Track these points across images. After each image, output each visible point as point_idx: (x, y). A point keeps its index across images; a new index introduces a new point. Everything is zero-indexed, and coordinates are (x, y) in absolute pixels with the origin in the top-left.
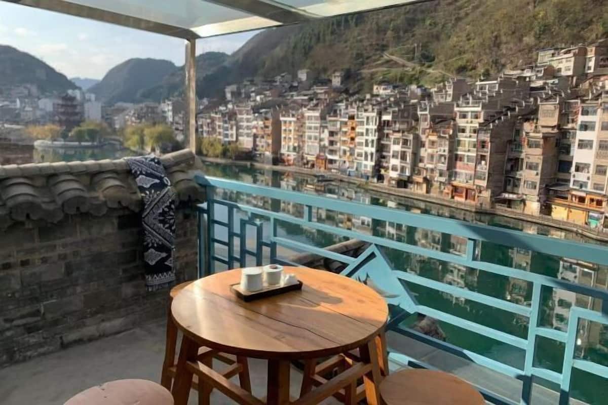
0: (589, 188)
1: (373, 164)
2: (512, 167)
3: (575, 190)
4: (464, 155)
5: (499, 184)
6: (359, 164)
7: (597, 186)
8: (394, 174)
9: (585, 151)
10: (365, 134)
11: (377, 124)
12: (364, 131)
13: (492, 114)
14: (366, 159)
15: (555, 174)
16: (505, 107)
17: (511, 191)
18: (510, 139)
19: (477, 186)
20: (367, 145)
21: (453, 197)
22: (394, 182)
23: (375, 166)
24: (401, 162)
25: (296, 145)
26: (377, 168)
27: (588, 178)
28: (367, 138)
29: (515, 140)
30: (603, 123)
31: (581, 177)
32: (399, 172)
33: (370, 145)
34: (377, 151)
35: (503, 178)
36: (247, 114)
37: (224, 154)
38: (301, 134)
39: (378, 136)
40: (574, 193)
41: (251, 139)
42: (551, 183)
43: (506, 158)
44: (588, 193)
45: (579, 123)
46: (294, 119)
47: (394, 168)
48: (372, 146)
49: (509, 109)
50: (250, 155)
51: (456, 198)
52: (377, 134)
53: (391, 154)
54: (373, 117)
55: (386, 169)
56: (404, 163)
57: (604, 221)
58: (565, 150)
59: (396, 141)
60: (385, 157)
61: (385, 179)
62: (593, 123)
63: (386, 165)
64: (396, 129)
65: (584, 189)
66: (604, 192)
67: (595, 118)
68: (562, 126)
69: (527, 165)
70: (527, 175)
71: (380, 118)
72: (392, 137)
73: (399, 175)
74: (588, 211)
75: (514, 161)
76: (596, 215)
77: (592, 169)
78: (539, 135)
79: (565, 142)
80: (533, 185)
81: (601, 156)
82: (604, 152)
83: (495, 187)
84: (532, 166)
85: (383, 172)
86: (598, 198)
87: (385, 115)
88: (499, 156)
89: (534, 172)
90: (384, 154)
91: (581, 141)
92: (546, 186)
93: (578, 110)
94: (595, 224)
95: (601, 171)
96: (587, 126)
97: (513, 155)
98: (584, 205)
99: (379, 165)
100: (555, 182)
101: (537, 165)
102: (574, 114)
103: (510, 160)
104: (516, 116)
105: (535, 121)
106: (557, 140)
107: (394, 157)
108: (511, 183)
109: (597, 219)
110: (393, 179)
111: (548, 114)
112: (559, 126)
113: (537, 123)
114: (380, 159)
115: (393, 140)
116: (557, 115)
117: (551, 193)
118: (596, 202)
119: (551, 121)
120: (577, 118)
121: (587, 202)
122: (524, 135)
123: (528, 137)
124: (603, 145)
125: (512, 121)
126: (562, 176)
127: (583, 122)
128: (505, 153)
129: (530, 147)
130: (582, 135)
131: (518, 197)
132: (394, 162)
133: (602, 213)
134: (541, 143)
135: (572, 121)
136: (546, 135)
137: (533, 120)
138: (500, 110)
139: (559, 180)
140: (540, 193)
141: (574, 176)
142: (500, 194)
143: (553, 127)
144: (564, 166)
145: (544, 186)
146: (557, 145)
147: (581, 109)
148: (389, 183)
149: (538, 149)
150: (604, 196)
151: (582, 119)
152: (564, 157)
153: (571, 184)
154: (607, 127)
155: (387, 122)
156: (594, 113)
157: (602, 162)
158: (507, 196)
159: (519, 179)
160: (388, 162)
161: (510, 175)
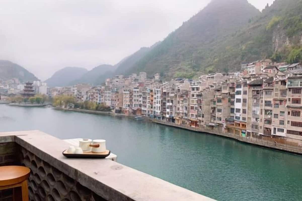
0: (241, 119)
1: (160, 111)
2: (213, 111)
3: (236, 121)
4: (194, 107)
5: (208, 119)
6: (155, 112)
7: (244, 119)
8: (167, 116)
9: (238, 103)
10: (156, 98)
11: (161, 94)
12: (156, 97)
13: (204, 89)
14: (157, 110)
15: (230, 114)
16: (210, 86)
17: (213, 122)
18: (211, 99)
19: (199, 120)
20: (157, 103)
21: (191, 126)
22: (168, 119)
23: (161, 112)
24: (170, 110)
25: (129, 104)
26: (162, 113)
27: (240, 115)
28: (157, 100)
29: (214, 100)
30: (244, 91)
31: (238, 115)
32: (170, 115)
33: (159, 103)
34: (161, 106)
35: (210, 117)
36: (109, 90)
37: (97, 109)
38: (131, 99)
39: (162, 99)
40: (236, 122)
41: (110, 102)
42: (228, 118)
43: (211, 107)
44: (241, 122)
46: (129, 92)
47: (168, 113)
48: (160, 104)
49: (212, 86)
50: (108, 109)
51: (192, 126)
53: (167, 107)
54: (159, 91)
55: (165, 114)
56: (171, 111)
57: (247, 134)
58: (233, 103)
59: (168, 101)
60: (165, 108)
61: (165, 119)
62: (240, 91)
63: (165, 112)
64: (169, 96)
65: (239, 120)
66: (246, 121)
67: (241, 89)
68: (231, 93)
69: (218, 110)
70: (218, 114)
71: (162, 91)
72: (167, 99)
73: (170, 116)
74: (241, 130)
75: (213, 109)
76: (244, 131)
77: (241, 111)
78: (221, 97)
79: (232, 100)
80: (220, 119)
81: (243, 105)
82: (245, 103)
83: (206, 120)
84: (219, 111)
85: (164, 115)
86: (244, 124)
87: (164, 90)
88: (207, 107)
89: (220, 113)
90: (164, 107)
91: (237, 99)
92: (226, 119)
93: (235, 86)
94: (244, 136)
95: (244, 112)
96: (239, 93)
97: (213, 106)
98: (240, 127)
99: (162, 112)
100: (230, 118)
101: (221, 110)
102: (234, 88)
103: (212, 108)
104: (214, 89)
105: (221, 91)
106: (229, 99)
107: (168, 108)
108: (213, 119)
109: (245, 133)
110: (167, 118)
111: (225, 88)
112: (229, 93)
113: (221, 92)
114: (163, 109)
115: (167, 101)
116: (228, 88)
117: (228, 122)
118: (244, 126)
119: (227, 91)
120: (235, 90)
121: (241, 125)
122: (216, 97)
123: (217, 98)
124: (245, 101)
125: (212, 91)
126: (232, 115)
127: (237, 91)
128: (210, 105)
129: (218, 102)
130: (237, 97)
131: (215, 125)
132: (168, 110)
133: (246, 130)
134: (222, 100)
135: (234, 91)
136: (224, 97)
137: (220, 91)
138: (208, 87)
139: (231, 117)
140: (223, 123)
141: (235, 115)
142: (208, 124)
143: (227, 94)
144: (232, 110)
145: (225, 119)
146: (229, 101)
147: (236, 86)
148: (166, 120)
149: (221, 103)
150: (246, 123)
151: (237, 90)
152: (232, 107)
153: (235, 118)
154: (245, 93)
155: (165, 93)
156: (241, 87)
157: (244, 108)
158: (211, 124)
159: (215, 117)
160: (166, 111)
161: (212, 115)
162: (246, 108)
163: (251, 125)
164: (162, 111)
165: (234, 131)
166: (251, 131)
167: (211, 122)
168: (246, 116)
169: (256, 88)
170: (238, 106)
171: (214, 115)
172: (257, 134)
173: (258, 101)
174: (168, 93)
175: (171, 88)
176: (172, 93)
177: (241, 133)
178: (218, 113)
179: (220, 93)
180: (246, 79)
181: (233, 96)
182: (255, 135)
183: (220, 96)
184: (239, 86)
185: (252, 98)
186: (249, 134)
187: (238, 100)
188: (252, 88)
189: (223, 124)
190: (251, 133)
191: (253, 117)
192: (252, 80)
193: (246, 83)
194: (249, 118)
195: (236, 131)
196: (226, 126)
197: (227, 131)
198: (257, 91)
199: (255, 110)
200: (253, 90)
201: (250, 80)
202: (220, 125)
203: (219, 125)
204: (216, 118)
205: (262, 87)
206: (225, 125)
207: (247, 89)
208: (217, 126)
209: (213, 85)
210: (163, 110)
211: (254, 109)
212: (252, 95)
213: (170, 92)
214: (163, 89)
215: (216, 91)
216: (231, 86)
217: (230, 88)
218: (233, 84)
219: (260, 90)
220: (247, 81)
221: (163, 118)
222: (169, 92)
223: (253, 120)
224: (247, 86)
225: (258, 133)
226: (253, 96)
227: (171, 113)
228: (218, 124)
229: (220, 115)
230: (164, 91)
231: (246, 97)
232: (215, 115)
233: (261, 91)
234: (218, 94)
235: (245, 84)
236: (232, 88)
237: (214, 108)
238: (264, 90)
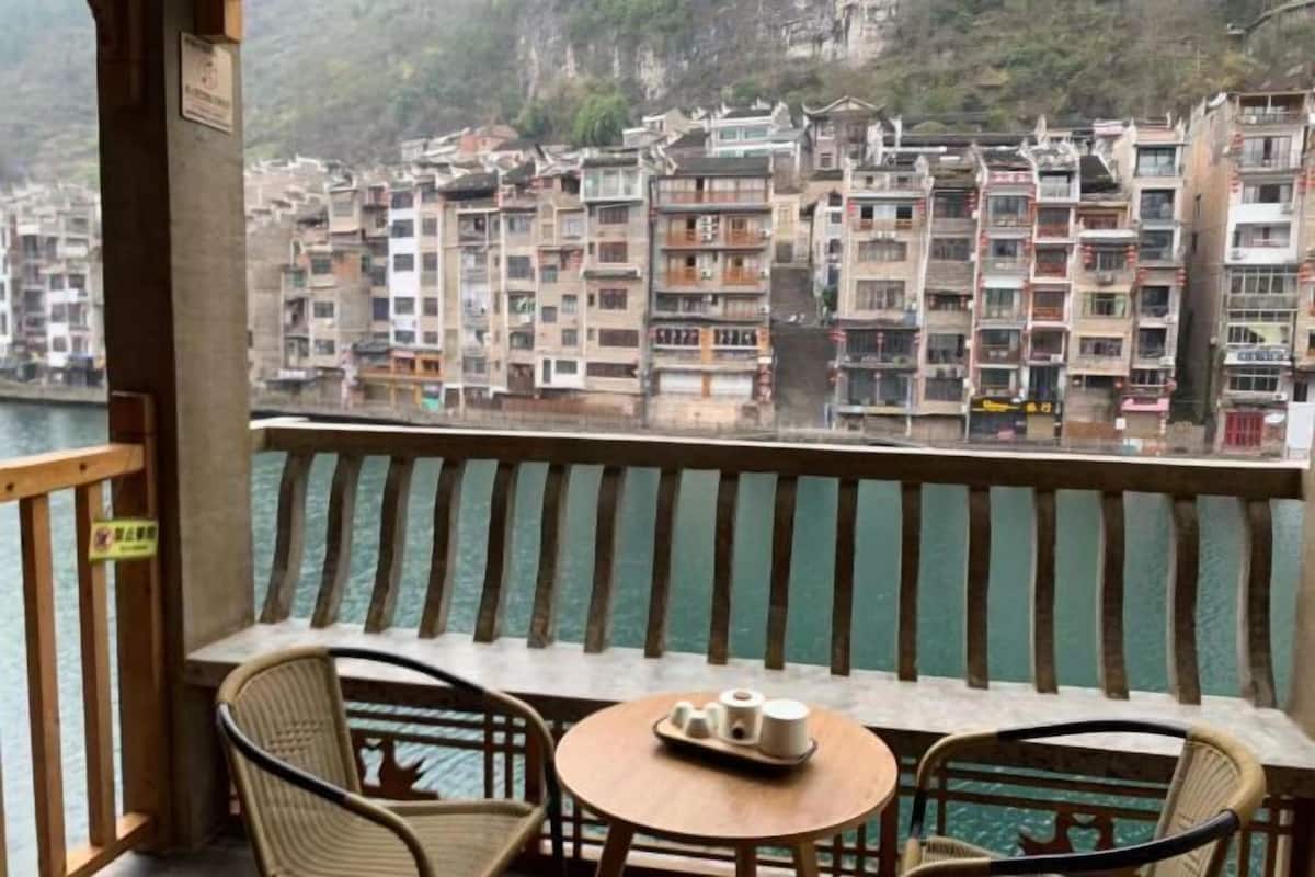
0: (419, 343)
1: (9, 339)
2: (295, 318)
3: (400, 349)
5: (273, 354)
7: (430, 337)
8: (57, 359)
9: (403, 275)
11: (8, 244)
15: (369, 325)
16: (273, 201)
17: (296, 365)
18: (285, 261)
22: (59, 377)
23: (15, 344)
24: (71, 328)
26: (20, 349)
27: (414, 324)
29: (295, 264)
30: (424, 220)
31: (404, 322)
32: (69, 352)
34: (16, 310)
35: (281, 342)
39: (14, 273)
40: (398, 354)
42: (362, 340)
43: (282, 301)
44: (418, 352)
45: (390, 223)
47: (59, 345)
49: (281, 204)
52: (9, 268)
53: (49, 311)
55: (42, 349)
56: (79, 328)
57: (447, 398)
58: (379, 277)
59: (56, 283)
60: (37, 323)
61: (41, 376)
62: (410, 222)
63: (39, 340)
64: (59, 256)
65: (411, 345)
66: (439, 346)
67: (414, 213)
68: (368, 234)
69: (316, 309)
70: (317, 328)
71: (13, 232)
72: (46, 271)
73: (71, 359)
74: (421, 384)
75: (296, 306)
76: (433, 389)
77: (418, 307)
78: (328, 248)
79: (377, 261)
80: (329, 347)
81: (427, 281)
82: (430, 273)
83: (264, 359)
84: (324, 310)
85: (35, 358)
86: (431, 357)
87: (25, 223)
88: (269, 296)
89: (328, 321)
90: (33, 314)
91: (397, 256)
92: (355, 346)
93: (387, 200)
94: (434, 406)
95: (430, 308)
96: (403, 229)
97: (295, 293)
98: (414, 374)
99: (23, 343)
100: (371, 340)
101: (331, 306)
102: (384, 208)
103: (290, 303)
104: (292, 217)
105: (324, 225)
106: (364, 259)
107: (56, 318)
108: (296, 350)
109: (435, 396)
110: (57, 370)
111: (343, 209)
112: (363, 232)
113: (327, 228)
114: (26, 328)
115: (48, 281)
116: (356, 211)
117: (365, 360)
118: (433, 366)
119: (351, 223)
120: (386, 215)
121: (419, 367)
122: (304, 250)
123: (310, 254)
124: (430, 262)
125: (285, 226)
126: (378, 327)
127: (396, 222)
128: (277, 289)
129: (316, 271)
130: (397, 246)
131: (307, 374)
132: (56, 330)
133: (439, 384)
134: (333, 262)
135: (382, 222)
136: (340, 248)
137: (320, 222)
138: (265, 208)
139: (377, 335)
140: (344, 362)
141: (394, 323)
142: (276, 374)
143: (354, 233)
144: (380, 308)
145: (349, 347)
146: (364, 268)
147: (390, 198)
148: (51, 380)
149: (329, 276)
150: (438, 352)
151: (393, 216)
152: (378, 292)
153: (392, 341)
154: (429, 227)
155: (30, 240)
156: (410, 204)
157: (430, 292)
158: (285, 375)
159: (306, 340)
160: (43, 334)
161: (290, 335)
162: (438, 292)
163: (459, 358)
164: (23, 337)
165: (392, 393)
166: (459, 385)
167: (287, 367)
168: (439, 325)
169: (475, 207)
170: (402, 284)
171: (302, 335)
172: (484, 394)
173: (481, 259)
174: (53, 241)
175: (66, 214)
176: (71, 241)
177: (420, 400)
178: (319, 320)
179: (323, 232)
180: (430, 171)
181: (379, 246)
182: (475, 398)
183: (322, 243)
184: (402, 200)
185: (459, 247)
186: (452, 396)
187: (404, 262)
188: (454, 207)
189: (344, 367)
190: (461, 393)
191: (468, 327)
192: (457, 173)
193: (433, 183)
194: (451, 334)
195: (400, 391)
196: (356, 378)
197: (359, 398)
198: (477, 218)
199: (473, 297)
200: (462, 217)
201: (449, 173)
202: (330, 376)
203: (329, 374)
204: (311, 344)
205: (495, 200)
206: (351, 373)
207: (435, 209)
208: (317, 379)
209: (286, 200)
210: (29, 334)
211: (465, 293)
212: (456, 238)
213: (63, 235)
214: (19, 220)
215: (303, 226)
216: (369, 200)
217: (368, 209)
218: (378, 191)
219: (490, 214)
220: (433, 177)
221: (32, 371)
222: (53, 234)
223: (467, 339)
224: (438, 197)
225: (487, 389)
226: (463, 239)
227: (77, 342)
228: (320, 373)
229: (326, 330)
230: (25, 229)
231: (436, 244)
232: (306, 330)
233: (494, 218)
234: (311, 235)
235: (429, 190)
236: (375, 211)
237: (298, 305)
238: (502, 214)
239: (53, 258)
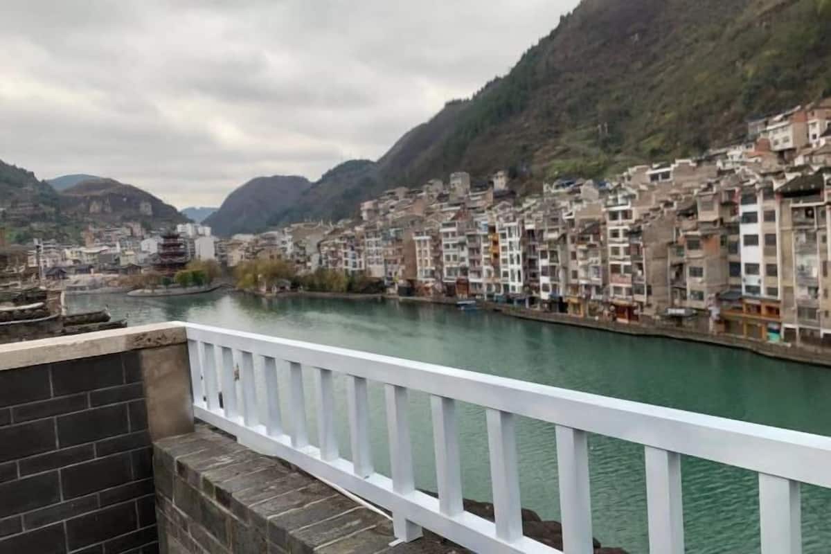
0: (763, 293)
1: (521, 284)
2: (677, 275)
3: (749, 298)
4: (619, 266)
5: (664, 298)
6: (506, 287)
7: (772, 291)
8: (544, 296)
9: (751, 249)
10: (508, 248)
11: (521, 235)
12: (507, 244)
13: (645, 212)
14: (513, 279)
15: (727, 280)
16: (662, 202)
17: (679, 305)
18: (669, 240)
19: (638, 302)
20: (512, 262)
21: (614, 319)
22: (546, 305)
23: (525, 286)
24: (551, 280)
25: (434, 268)
26: (527, 289)
27: (759, 282)
28: (511, 252)
29: (677, 242)
30: (765, 212)
31: (753, 280)
32: (551, 292)
33: (515, 262)
34: (525, 268)
35: (669, 289)
36: (376, 237)
37: (350, 288)
38: (437, 255)
39: (524, 250)
40: (748, 301)
41: (382, 266)
42: (722, 291)
43: (669, 264)
44: (763, 300)
45: (741, 214)
46: (428, 238)
47: (546, 288)
48: (518, 262)
49: (668, 204)
50: (379, 286)
51: (620, 320)
52: (521, 248)
53: (540, 270)
54: (515, 227)
55: (537, 289)
56: (555, 280)
57: (786, 334)
58: (734, 248)
59: (544, 254)
60: (534, 275)
61: (537, 303)
62: (755, 214)
63: (536, 284)
64: (545, 240)
65: (757, 296)
66: (779, 297)
67: (757, 207)
68: (726, 221)
69: (691, 271)
70: (692, 283)
71: (523, 228)
72: (539, 249)
73: (551, 296)
74: (767, 323)
75: (677, 268)
76: (775, 327)
77: (762, 270)
78: (698, 233)
79: (732, 238)
80: (700, 296)
81: (769, 252)
82: (771, 247)
83: (659, 302)
84: (696, 272)
85: (534, 294)
86: (773, 305)
87: (528, 223)
88: (660, 263)
89: (699, 279)
90: (533, 271)
91: (746, 237)
92: (718, 295)
93: (738, 199)
94: (775, 339)
95: (771, 270)
96: (750, 218)
97: (677, 260)
98: (761, 315)
99: (529, 285)
100: (728, 290)
101: (701, 270)
102: (736, 204)
103: (673, 266)
104: (675, 212)
105: (695, 216)
106: (722, 237)
107: (544, 274)
108: (679, 295)
109: (778, 332)
110: (544, 302)
111: (708, 206)
112: (721, 220)
113: (697, 218)
114: (529, 278)
115: (540, 254)
116: (716, 206)
117: (725, 304)
118: (774, 311)
119: (712, 216)
120: (738, 208)
121: (764, 311)
122: (682, 234)
123: (686, 236)
124: (770, 239)
125: (670, 218)
126: (733, 281)
127: (745, 214)
128: (665, 258)
129: (690, 248)
130: (746, 229)
131: (686, 312)
132: (544, 280)
133: (780, 324)
134: (701, 242)
135: (735, 212)
136: (706, 233)
137: (692, 214)
138: (656, 207)
139: (733, 286)
140: (710, 306)
141: (745, 280)
142: (666, 311)
143: (715, 222)
144: (735, 268)
145: (713, 295)
146: (722, 243)
147: (740, 198)
148: (542, 307)
149: (699, 251)
150: (778, 302)
151: (743, 209)
152: (733, 258)
153: (743, 290)
154: (770, 216)
155: (531, 232)
156: (754, 201)
157: (771, 260)
158: (672, 311)
159: (685, 290)
160: (538, 281)
161: (676, 286)
162: (778, 260)
163: (795, 307)
164: (527, 282)
165: (745, 327)
166: (795, 326)
167: (673, 306)
168: (779, 283)
169: (804, 202)
170: (750, 254)
171: (683, 287)
172: (815, 333)
173: (812, 237)
174: (541, 232)
175: (548, 216)
176: (551, 231)
177: (765, 334)
178: (693, 278)
179: (695, 221)
180: (770, 178)
181: (734, 229)
182: (809, 337)
183: (695, 229)
184: (749, 198)
185: (793, 230)
186: (790, 333)
187: (751, 240)
188: (789, 202)
189: (710, 308)
190: (797, 332)
191: (802, 286)
192: (790, 177)
193: (772, 187)
194: (788, 290)
195: (749, 326)
196: (719, 315)
197: (722, 327)
198: (808, 209)
199: (805, 264)
200: (794, 209)
201: (784, 177)
202: (702, 314)
203: (700, 312)
204: (688, 293)
205: (821, 196)
206: (715, 312)
207: (774, 204)
208: (692, 315)
209: (670, 199)
210: (531, 281)
211: (800, 261)
212: (790, 222)
213: (546, 228)
214: (526, 221)
215: (681, 217)
216: (724, 198)
217: (724, 205)
218: (731, 193)
219: (818, 207)
220: (772, 183)
221: (533, 301)
222: (541, 228)
223: (801, 294)
224: (775, 196)
225: (819, 331)
226: (795, 224)
227: (555, 287)
228: (694, 312)
229: (699, 285)
230: (529, 227)
231: (776, 227)
232: (685, 284)
233: (821, 210)
234: (687, 224)
235: (769, 193)
236: (729, 205)
237: (680, 267)
238: (828, 207)
239: (542, 241)
